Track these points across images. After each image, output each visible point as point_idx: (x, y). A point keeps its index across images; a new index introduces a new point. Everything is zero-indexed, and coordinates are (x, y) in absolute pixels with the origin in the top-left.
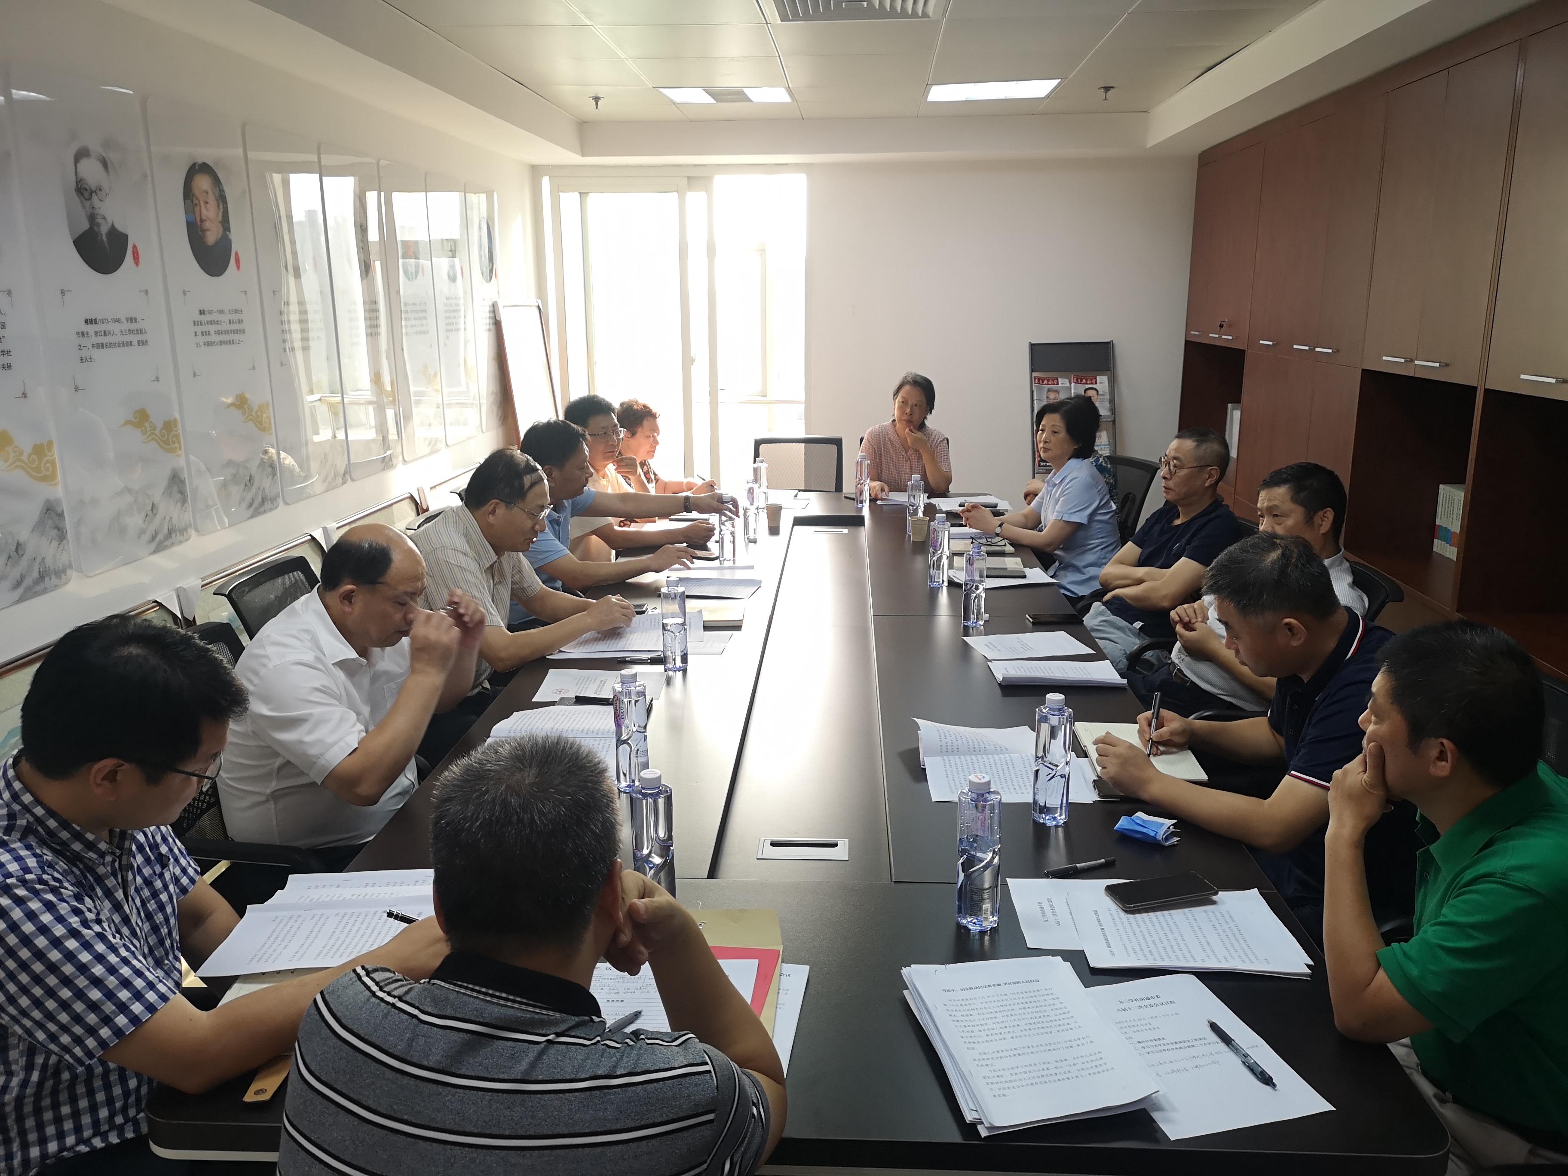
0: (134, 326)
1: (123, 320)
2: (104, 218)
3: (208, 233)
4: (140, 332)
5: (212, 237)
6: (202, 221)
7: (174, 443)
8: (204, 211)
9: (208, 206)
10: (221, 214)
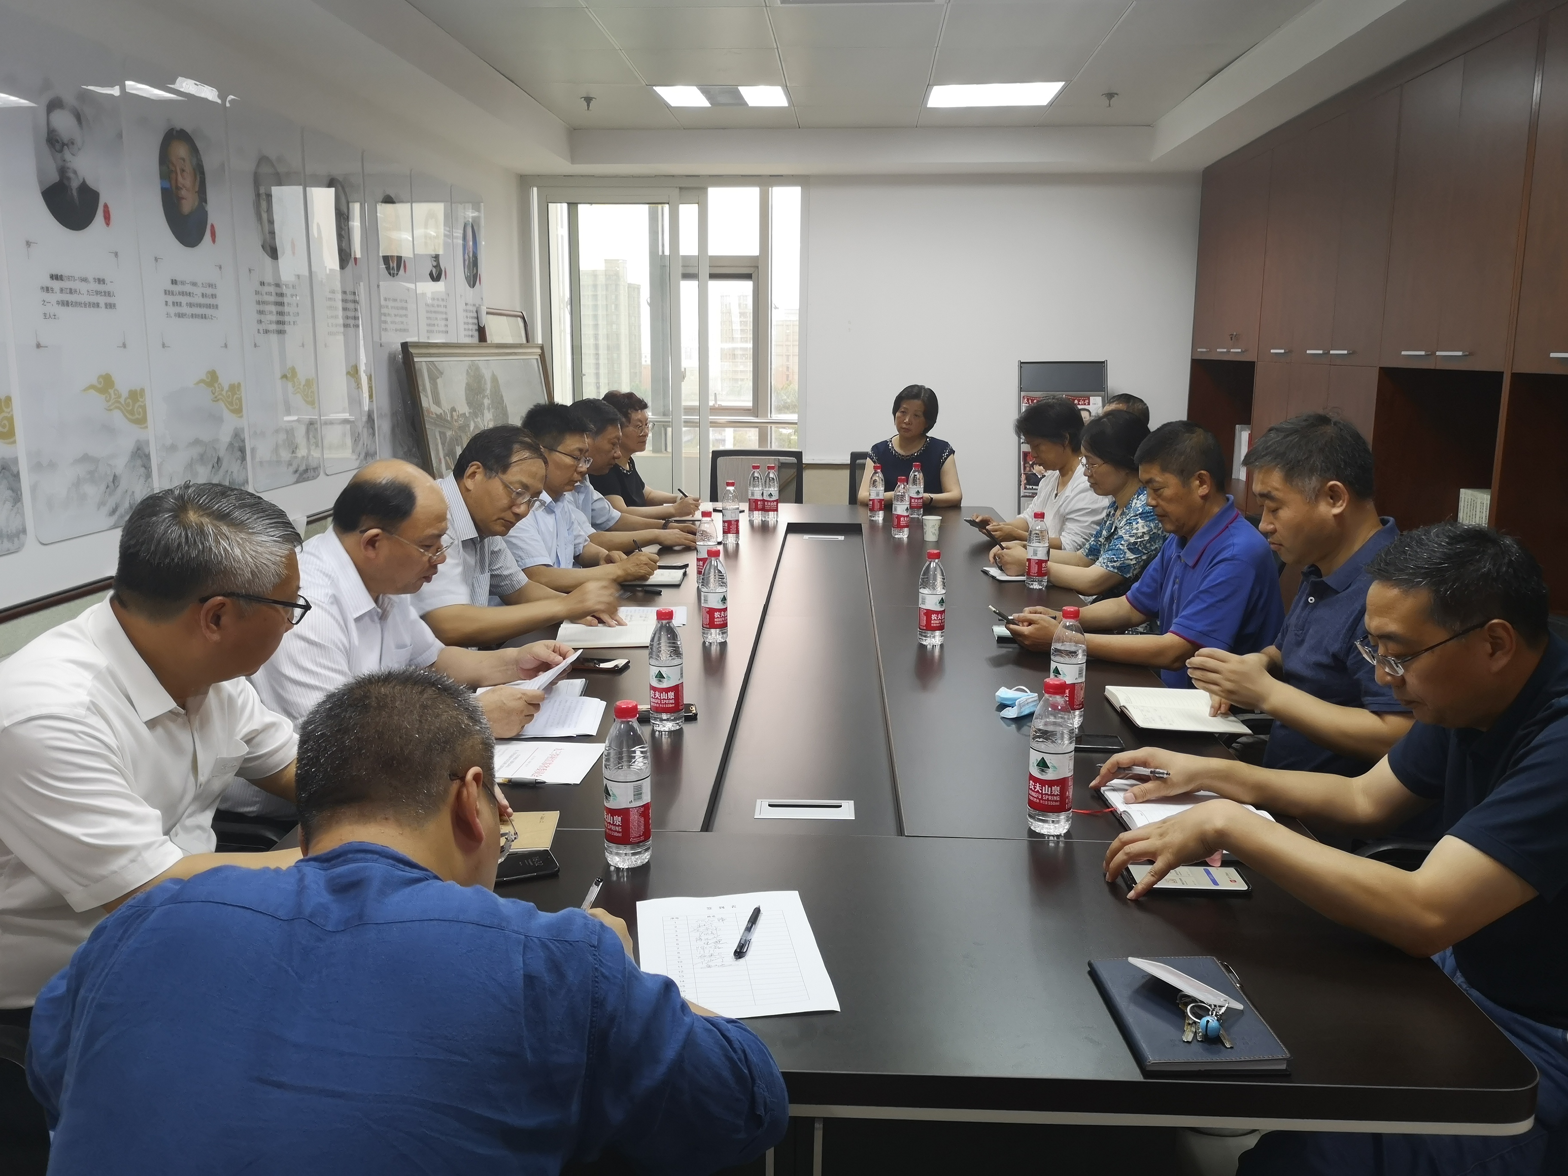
0: (101, 288)
2: (76, 173)
3: (184, 201)
4: (108, 294)
5: (188, 204)
6: (178, 188)
7: (139, 413)
8: (180, 178)
9: (185, 174)
10: (197, 183)
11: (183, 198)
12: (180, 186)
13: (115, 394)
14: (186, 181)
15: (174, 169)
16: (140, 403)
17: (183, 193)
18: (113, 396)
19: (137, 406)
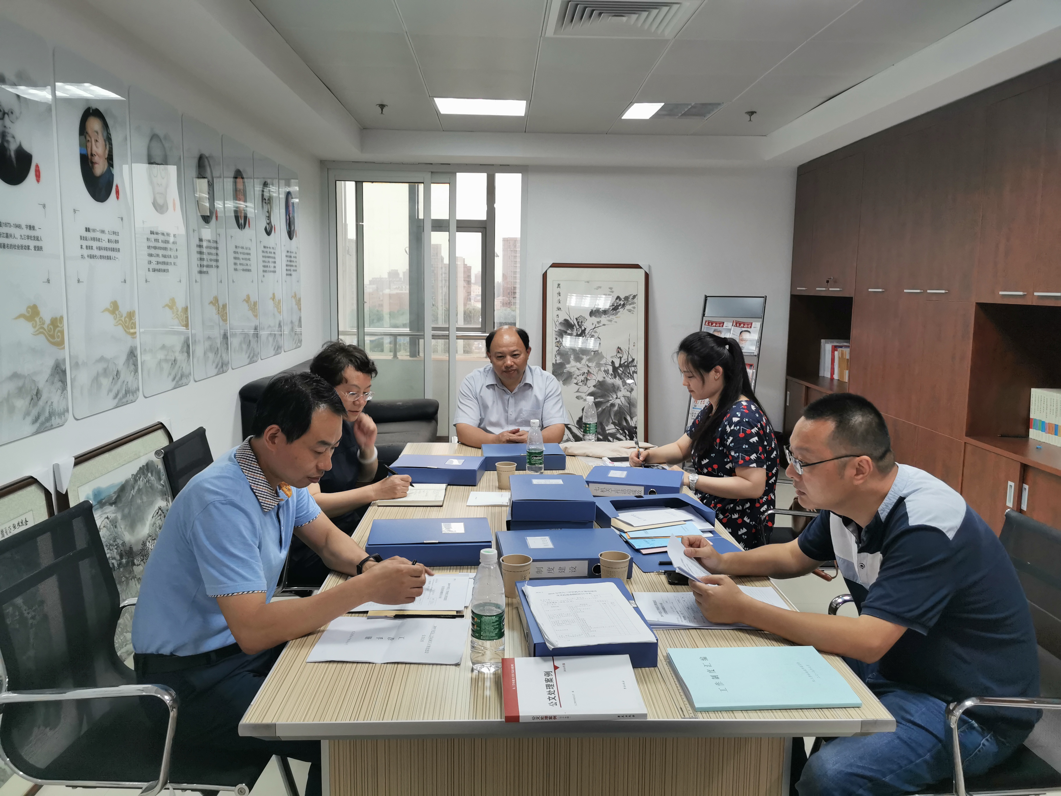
0: (31, 233)
1: (24, 226)
2: (14, 137)
3: (96, 166)
4: (37, 239)
5: (100, 169)
6: (92, 155)
7: (58, 337)
8: (94, 148)
9: (98, 144)
10: (107, 152)
11: (96, 163)
12: (94, 153)
13: (40, 322)
14: (99, 149)
15: (89, 139)
16: (59, 329)
17: (96, 159)
18: (38, 323)
19: (56, 331)
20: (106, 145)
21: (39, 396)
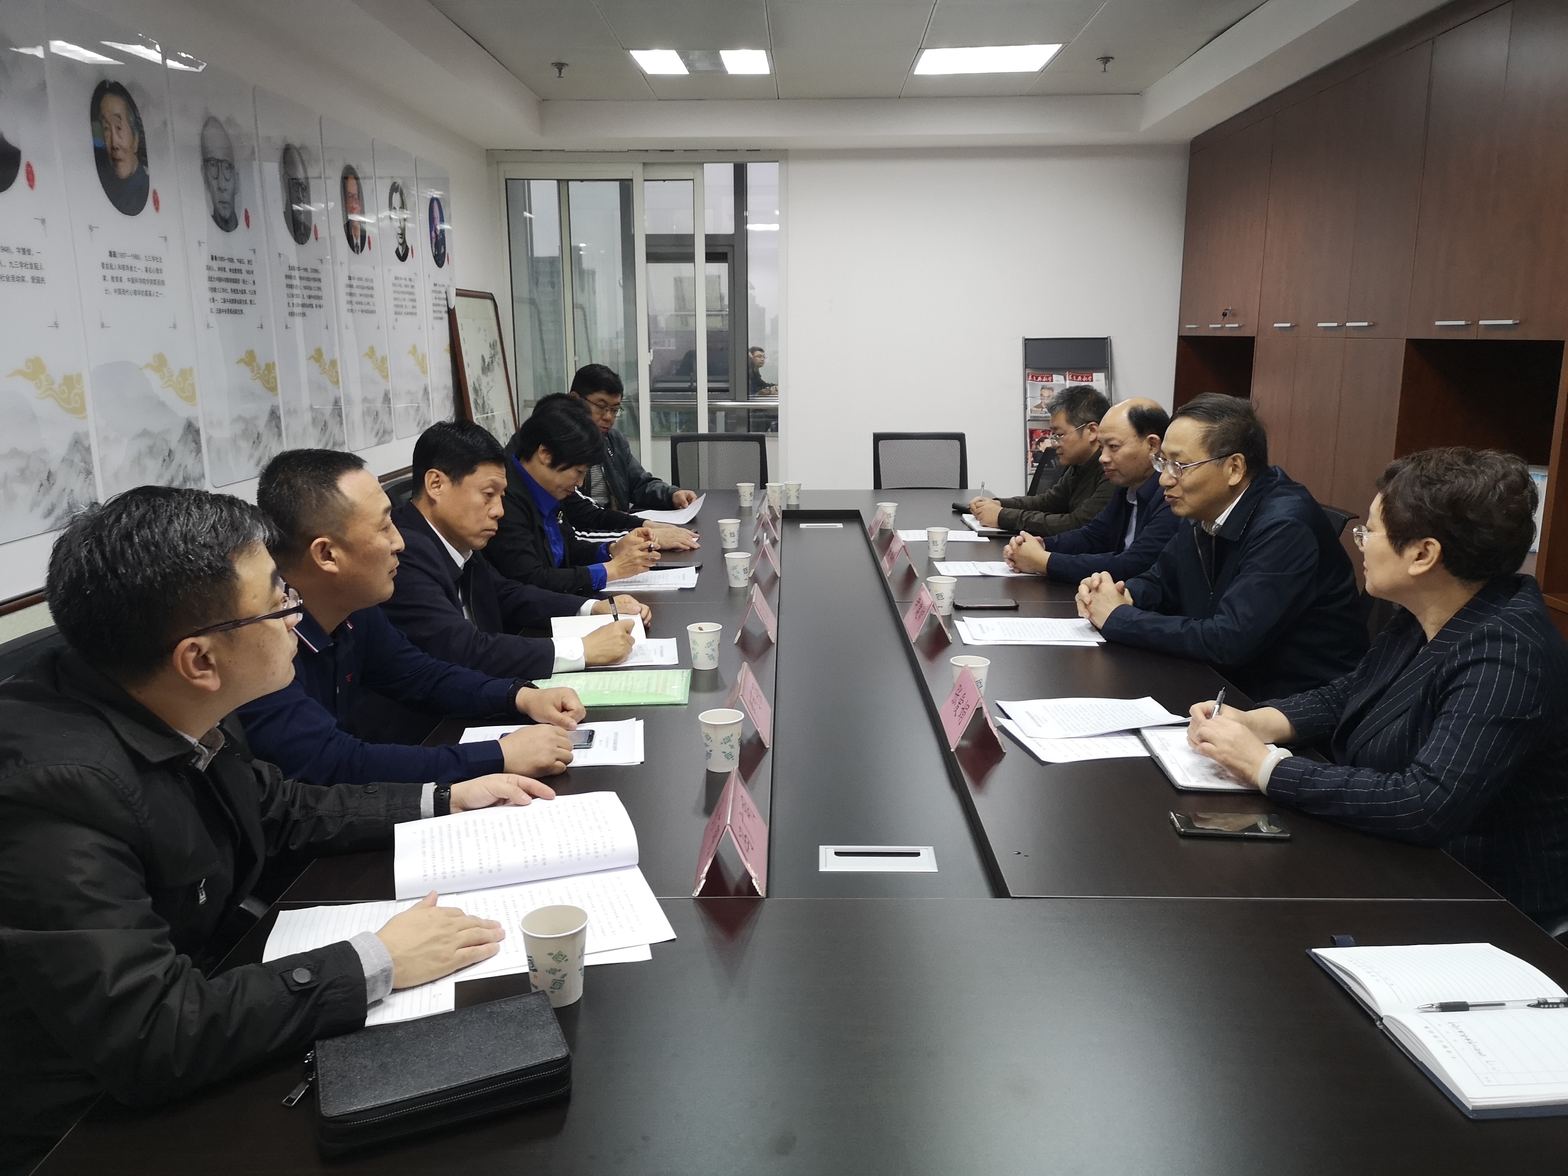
0: (26, 259)
1: (14, 249)
3: (121, 164)
4: (36, 267)
5: (126, 169)
6: (113, 149)
7: (76, 402)
8: (116, 138)
9: (121, 133)
10: (136, 145)
11: (120, 160)
12: (115, 145)
13: (47, 381)
14: (123, 139)
15: (108, 126)
16: (76, 390)
17: (120, 154)
18: (44, 382)
19: (73, 393)
20: (134, 134)
21: (52, 482)
